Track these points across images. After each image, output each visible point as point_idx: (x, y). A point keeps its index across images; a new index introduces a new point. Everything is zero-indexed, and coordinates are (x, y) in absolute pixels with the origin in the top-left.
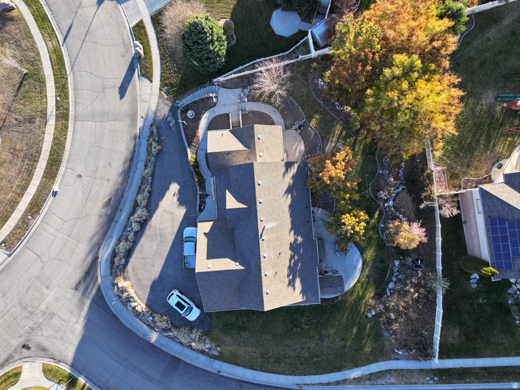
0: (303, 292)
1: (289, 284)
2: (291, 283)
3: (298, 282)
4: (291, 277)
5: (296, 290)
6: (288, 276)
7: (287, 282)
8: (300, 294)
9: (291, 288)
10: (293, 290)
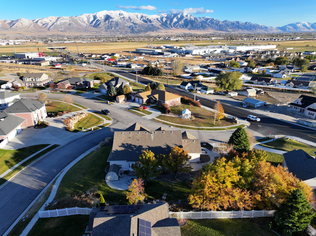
0: (117, 151)
1: (123, 144)
2: (123, 145)
3: (122, 149)
4: (126, 145)
6: (127, 144)
7: (124, 143)
8: (116, 150)
10: (119, 146)
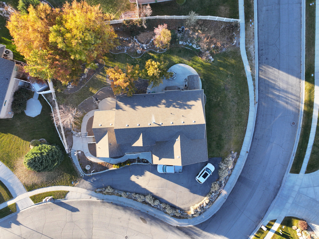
0: (195, 99)
1: (190, 108)
2: (190, 107)
3: (189, 103)
4: (186, 107)
5: (194, 104)
6: (185, 109)
7: (189, 109)
8: (196, 102)
9: (193, 107)
10: (194, 106)
